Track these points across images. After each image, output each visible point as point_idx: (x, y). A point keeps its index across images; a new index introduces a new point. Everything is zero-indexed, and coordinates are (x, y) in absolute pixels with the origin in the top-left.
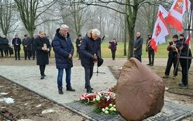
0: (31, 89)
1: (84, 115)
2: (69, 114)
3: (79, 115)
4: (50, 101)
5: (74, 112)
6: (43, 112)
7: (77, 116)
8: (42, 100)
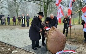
0: (2, 41)
1: (32, 52)
2: (25, 52)
3: (30, 52)
4: (14, 47)
5: (27, 51)
6: (13, 52)
7: (29, 53)
8: (9, 46)
